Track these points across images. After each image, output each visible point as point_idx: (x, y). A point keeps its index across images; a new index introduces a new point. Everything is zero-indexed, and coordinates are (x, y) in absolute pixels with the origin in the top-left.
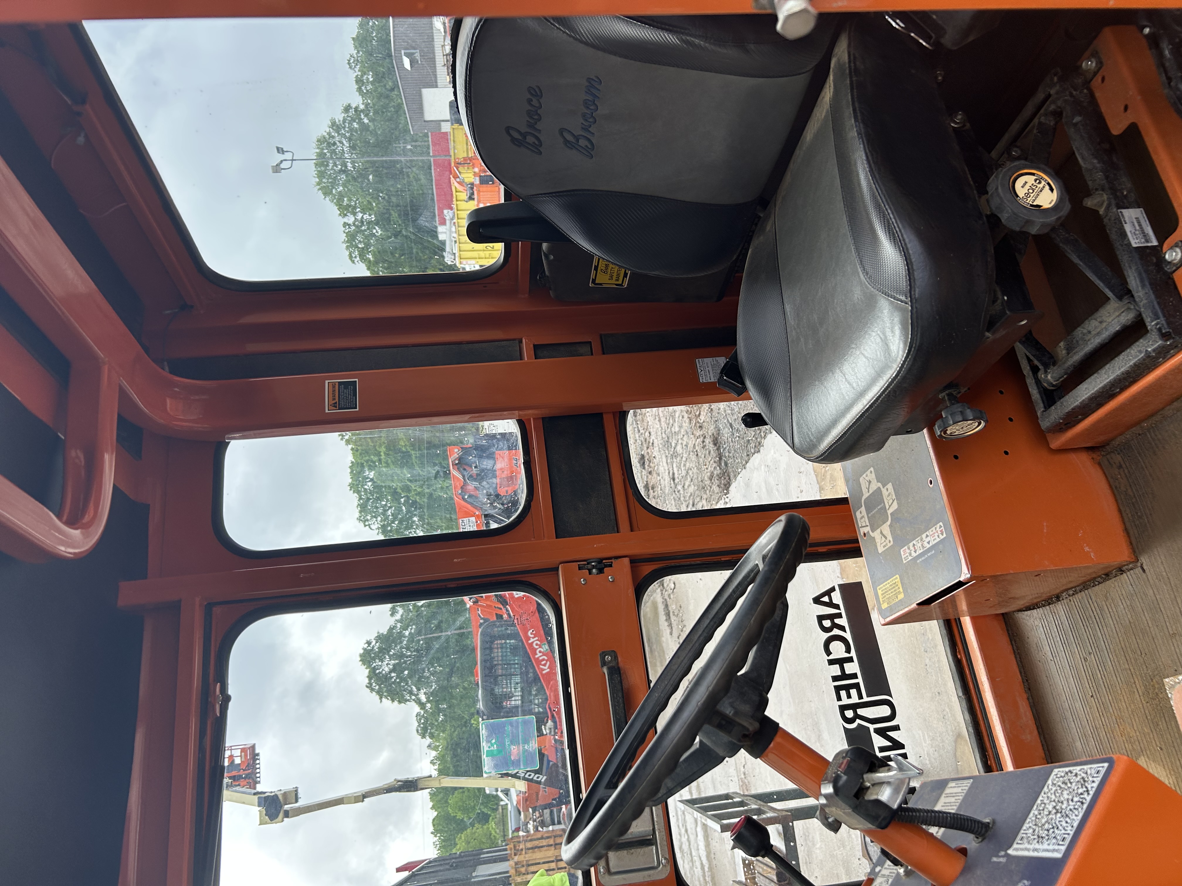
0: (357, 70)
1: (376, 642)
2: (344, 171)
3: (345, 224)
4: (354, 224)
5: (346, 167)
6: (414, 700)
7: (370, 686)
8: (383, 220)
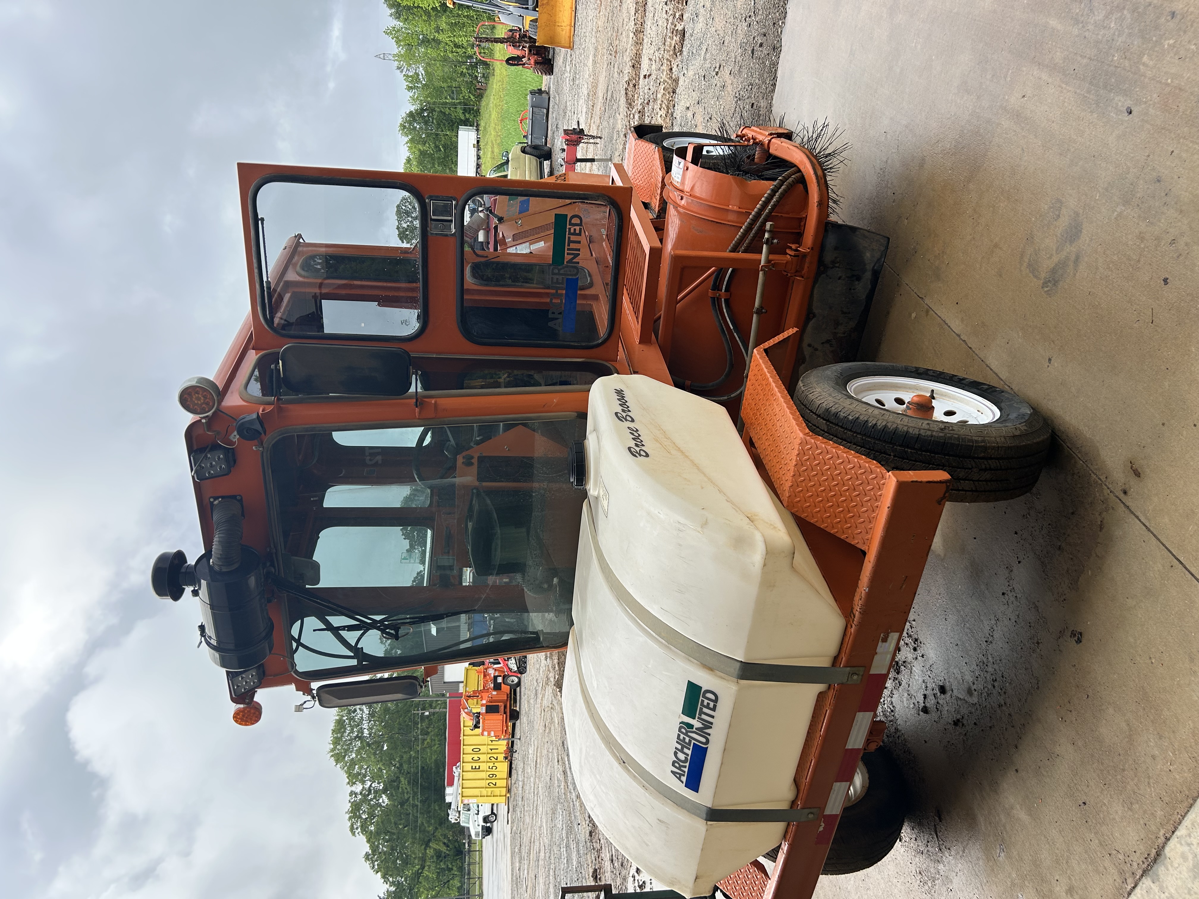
0: (387, 644)
2: (360, 737)
3: (352, 793)
4: (361, 793)
5: (363, 733)
8: (391, 787)
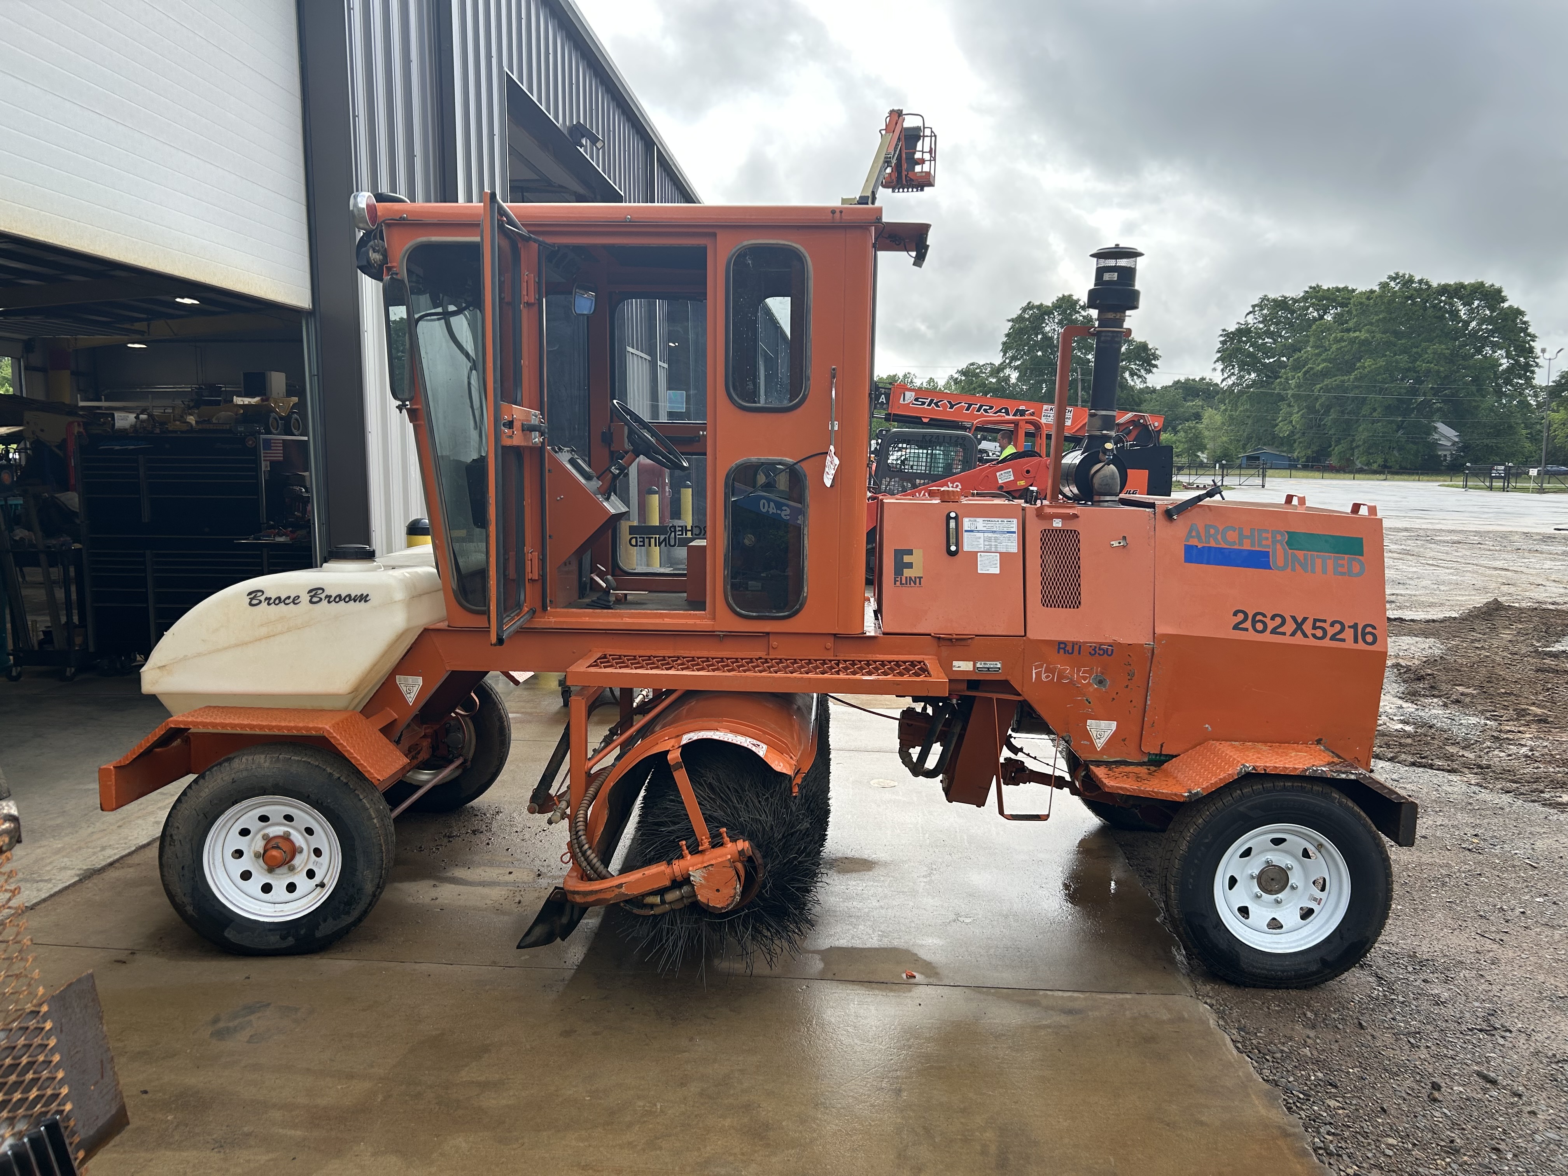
1: (1084, 317)
6: (1005, 362)
7: (1029, 307)
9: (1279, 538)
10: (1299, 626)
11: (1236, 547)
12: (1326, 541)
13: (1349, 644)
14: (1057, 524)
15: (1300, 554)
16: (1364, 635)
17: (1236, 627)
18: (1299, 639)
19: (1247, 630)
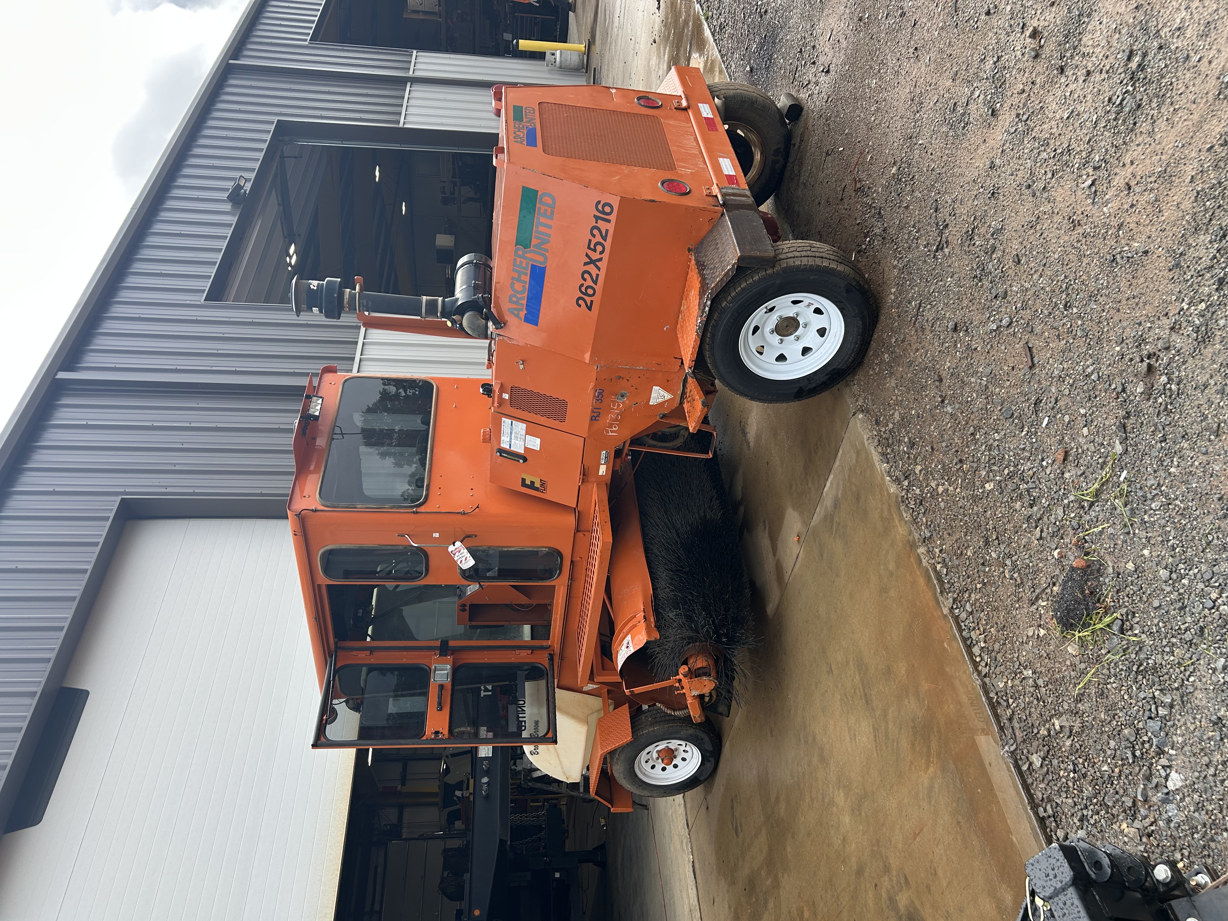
9: (520, 253)
10: (592, 262)
11: (527, 286)
12: (525, 217)
13: (611, 227)
14: (506, 396)
15: (534, 241)
16: (603, 212)
17: (590, 308)
18: (603, 265)
19: (592, 302)
